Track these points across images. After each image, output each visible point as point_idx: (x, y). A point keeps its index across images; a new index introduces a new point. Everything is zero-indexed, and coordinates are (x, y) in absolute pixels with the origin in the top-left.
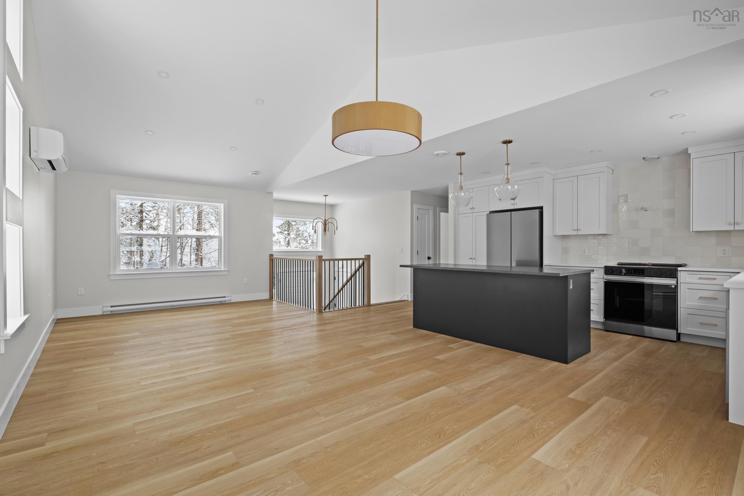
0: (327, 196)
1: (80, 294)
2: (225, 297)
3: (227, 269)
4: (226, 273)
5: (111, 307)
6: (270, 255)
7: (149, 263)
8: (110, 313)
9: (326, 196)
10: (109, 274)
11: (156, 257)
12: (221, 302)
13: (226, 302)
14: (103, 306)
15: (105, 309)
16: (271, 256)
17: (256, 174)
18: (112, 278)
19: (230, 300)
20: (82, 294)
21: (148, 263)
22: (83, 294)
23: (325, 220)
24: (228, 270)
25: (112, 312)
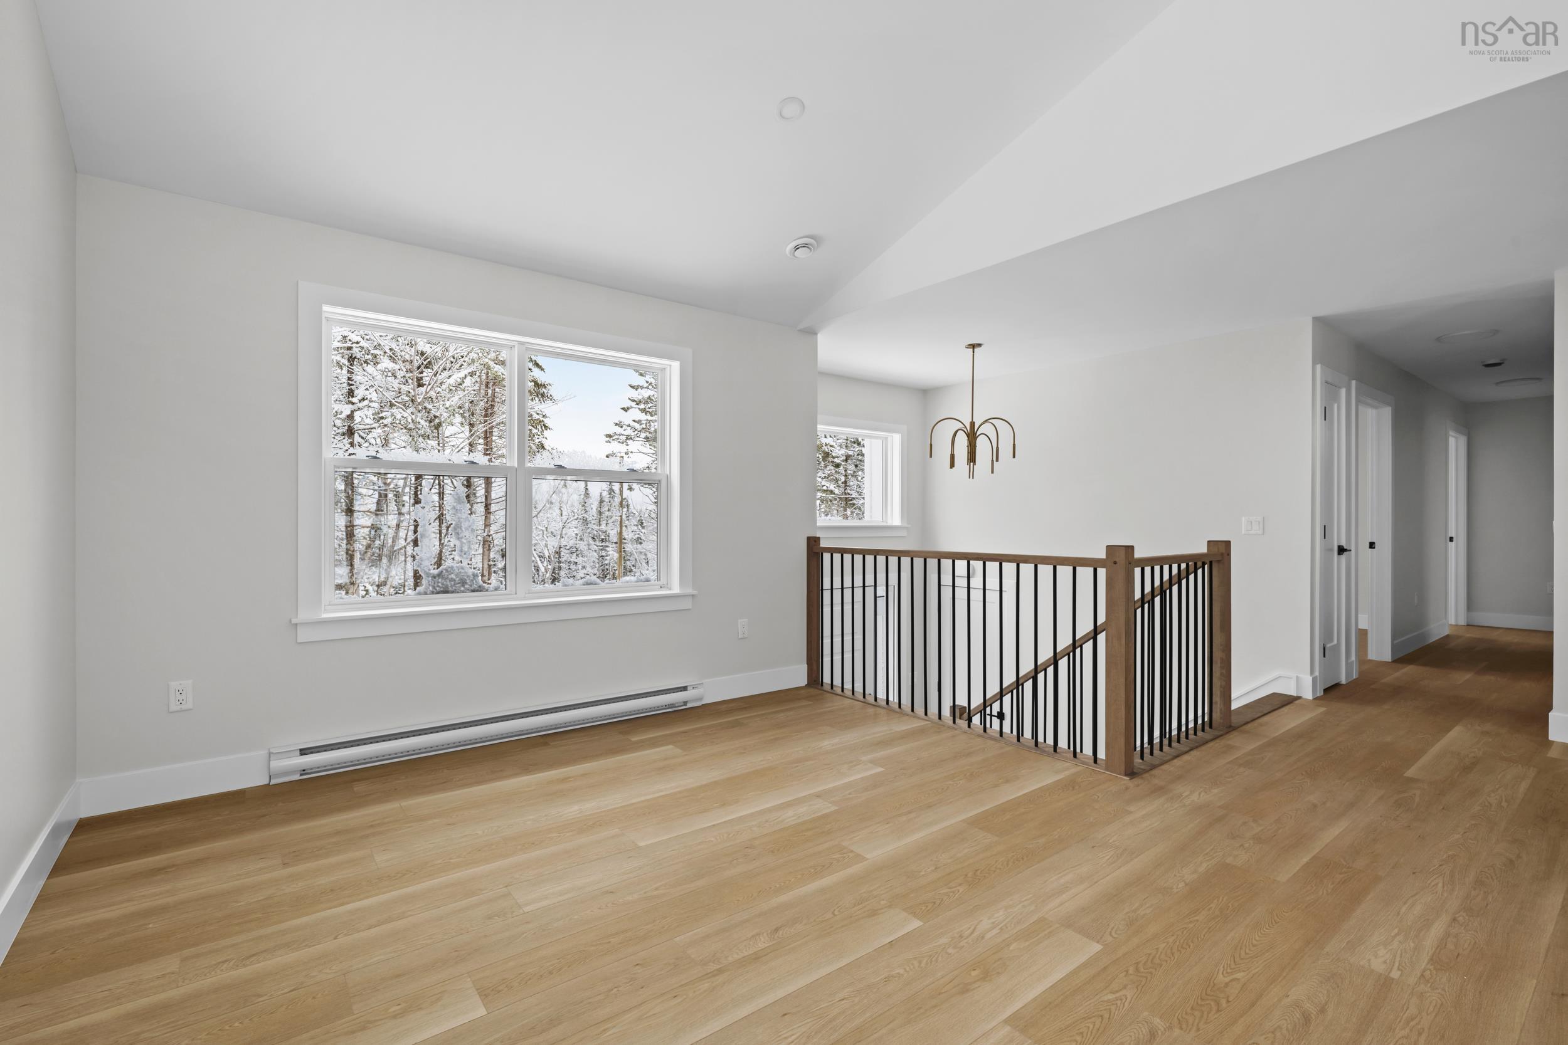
0: (979, 345)
1: (178, 708)
2: (685, 688)
3: (690, 591)
4: (687, 604)
5: (303, 752)
6: (809, 538)
7: (436, 572)
8: (297, 777)
9: (973, 346)
10: (294, 621)
11: (461, 547)
12: (671, 706)
13: (689, 705)
14: (270, 754)
15: (278, 764)
16: (813, 543)
17: (805, 246)
18: (304, 635)
19: (701, 699)
20: (183, 707)
21: (432, 571)
22: (189, 705)
23: (972, 424)
24: (695, 592)
25: (303, 772)
